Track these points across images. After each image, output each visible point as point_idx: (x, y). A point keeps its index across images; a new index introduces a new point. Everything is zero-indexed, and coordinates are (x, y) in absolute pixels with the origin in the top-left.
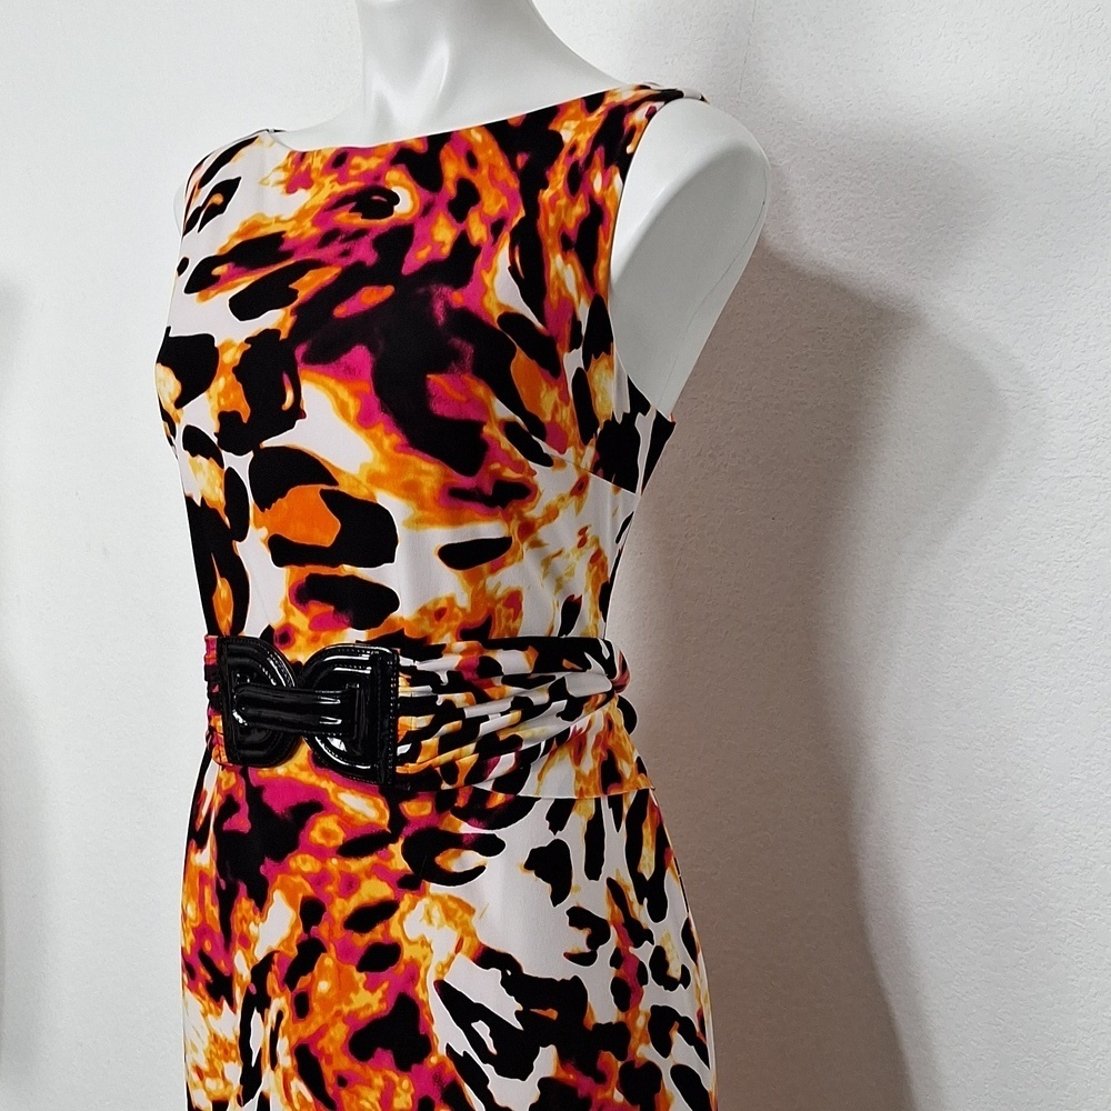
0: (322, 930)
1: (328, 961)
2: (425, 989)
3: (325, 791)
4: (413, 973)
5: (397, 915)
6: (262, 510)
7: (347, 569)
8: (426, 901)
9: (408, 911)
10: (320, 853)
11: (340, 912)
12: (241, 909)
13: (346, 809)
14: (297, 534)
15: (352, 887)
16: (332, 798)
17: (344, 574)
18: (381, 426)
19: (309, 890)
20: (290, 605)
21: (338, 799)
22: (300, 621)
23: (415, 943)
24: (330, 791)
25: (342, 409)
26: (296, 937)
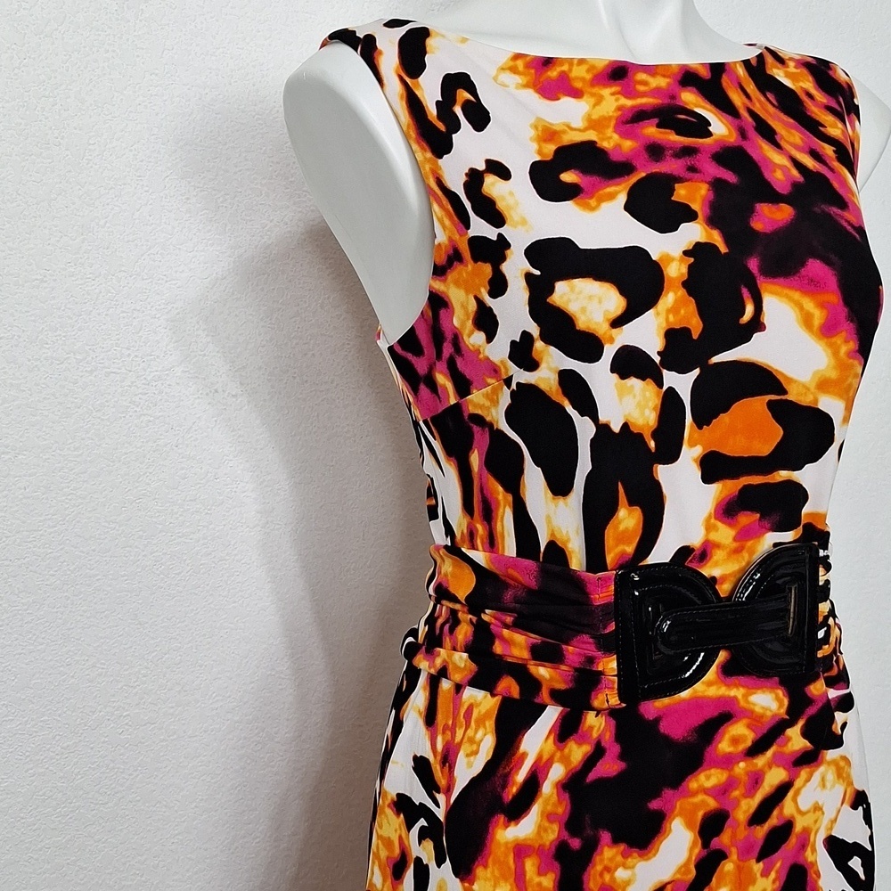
0: (725, 839)
1: (728, 866)
2: (814, 850)
3: (734, 700)
4: (804, 842)
5: (790, 794)
6: (700, 427)
7: (783, 475)
8: (822, 769)
9: (804, 785)
10: (727, 762)
11: (745, 812)
12: (602, 860)
13: (758, 709)
14: (736, 446)
15: (757, 783)
16: (742, 703)
17: (780, 479)
18: (844, 334)
19: (712, 803)
20: (713, 520)
21: (748, 702)
22: (725, 534)
23: (808, 812)
24: (740, 697)
25: (807, 321)
26: (694, 858)
